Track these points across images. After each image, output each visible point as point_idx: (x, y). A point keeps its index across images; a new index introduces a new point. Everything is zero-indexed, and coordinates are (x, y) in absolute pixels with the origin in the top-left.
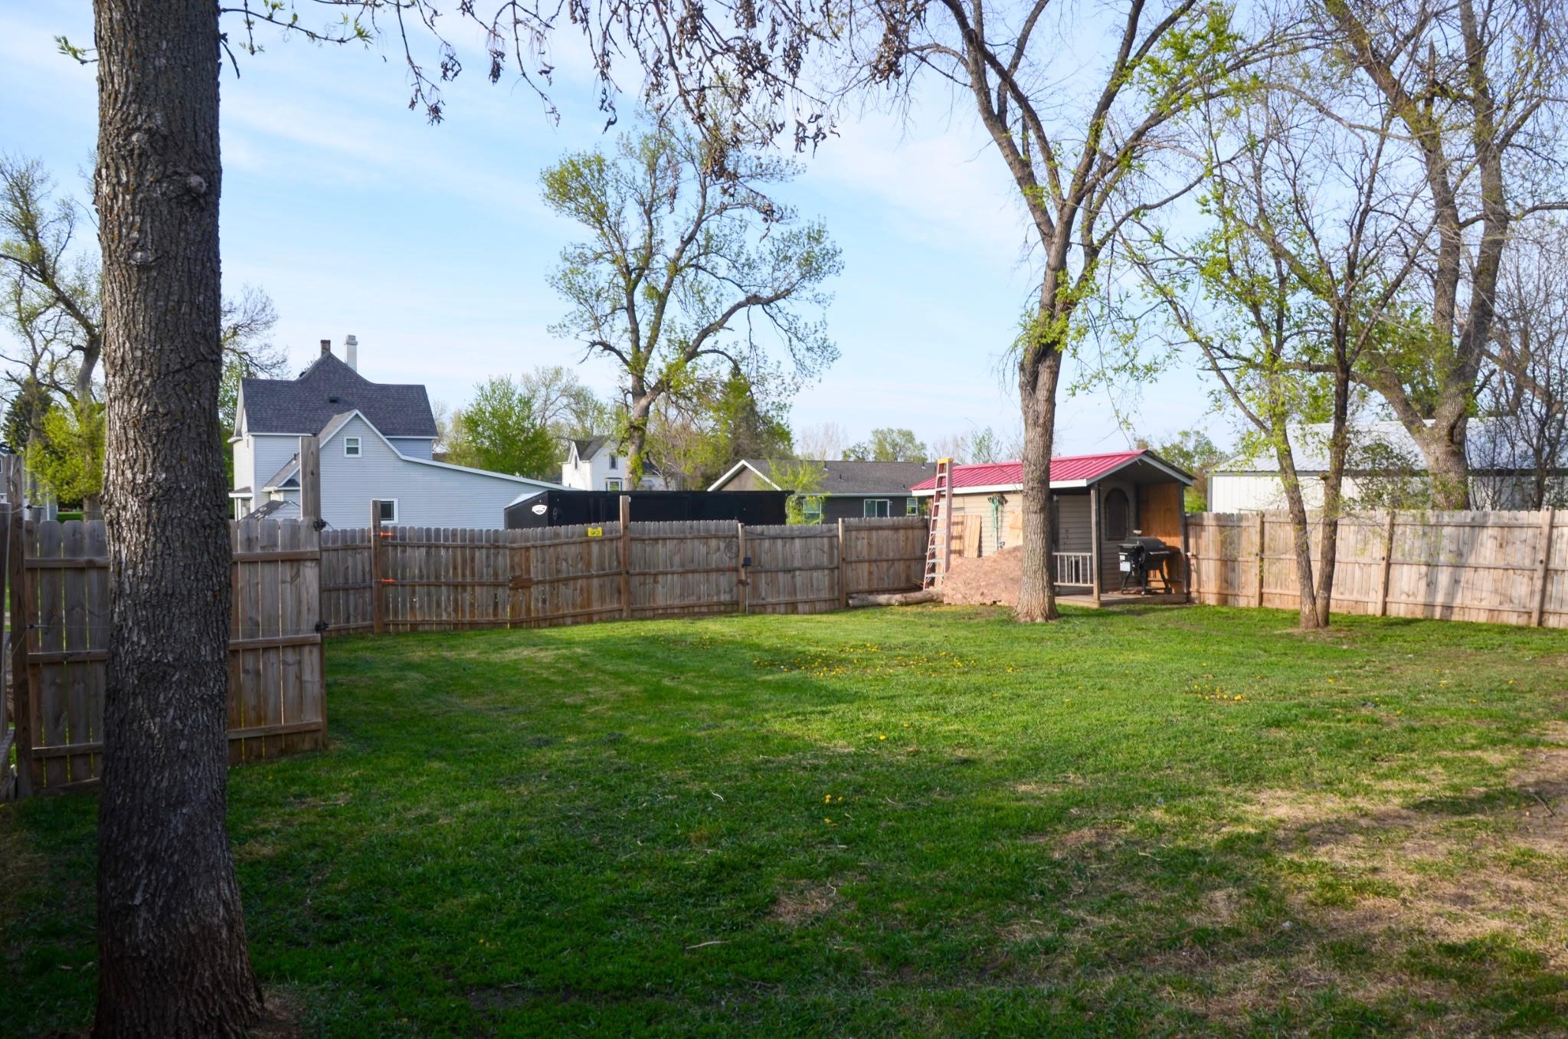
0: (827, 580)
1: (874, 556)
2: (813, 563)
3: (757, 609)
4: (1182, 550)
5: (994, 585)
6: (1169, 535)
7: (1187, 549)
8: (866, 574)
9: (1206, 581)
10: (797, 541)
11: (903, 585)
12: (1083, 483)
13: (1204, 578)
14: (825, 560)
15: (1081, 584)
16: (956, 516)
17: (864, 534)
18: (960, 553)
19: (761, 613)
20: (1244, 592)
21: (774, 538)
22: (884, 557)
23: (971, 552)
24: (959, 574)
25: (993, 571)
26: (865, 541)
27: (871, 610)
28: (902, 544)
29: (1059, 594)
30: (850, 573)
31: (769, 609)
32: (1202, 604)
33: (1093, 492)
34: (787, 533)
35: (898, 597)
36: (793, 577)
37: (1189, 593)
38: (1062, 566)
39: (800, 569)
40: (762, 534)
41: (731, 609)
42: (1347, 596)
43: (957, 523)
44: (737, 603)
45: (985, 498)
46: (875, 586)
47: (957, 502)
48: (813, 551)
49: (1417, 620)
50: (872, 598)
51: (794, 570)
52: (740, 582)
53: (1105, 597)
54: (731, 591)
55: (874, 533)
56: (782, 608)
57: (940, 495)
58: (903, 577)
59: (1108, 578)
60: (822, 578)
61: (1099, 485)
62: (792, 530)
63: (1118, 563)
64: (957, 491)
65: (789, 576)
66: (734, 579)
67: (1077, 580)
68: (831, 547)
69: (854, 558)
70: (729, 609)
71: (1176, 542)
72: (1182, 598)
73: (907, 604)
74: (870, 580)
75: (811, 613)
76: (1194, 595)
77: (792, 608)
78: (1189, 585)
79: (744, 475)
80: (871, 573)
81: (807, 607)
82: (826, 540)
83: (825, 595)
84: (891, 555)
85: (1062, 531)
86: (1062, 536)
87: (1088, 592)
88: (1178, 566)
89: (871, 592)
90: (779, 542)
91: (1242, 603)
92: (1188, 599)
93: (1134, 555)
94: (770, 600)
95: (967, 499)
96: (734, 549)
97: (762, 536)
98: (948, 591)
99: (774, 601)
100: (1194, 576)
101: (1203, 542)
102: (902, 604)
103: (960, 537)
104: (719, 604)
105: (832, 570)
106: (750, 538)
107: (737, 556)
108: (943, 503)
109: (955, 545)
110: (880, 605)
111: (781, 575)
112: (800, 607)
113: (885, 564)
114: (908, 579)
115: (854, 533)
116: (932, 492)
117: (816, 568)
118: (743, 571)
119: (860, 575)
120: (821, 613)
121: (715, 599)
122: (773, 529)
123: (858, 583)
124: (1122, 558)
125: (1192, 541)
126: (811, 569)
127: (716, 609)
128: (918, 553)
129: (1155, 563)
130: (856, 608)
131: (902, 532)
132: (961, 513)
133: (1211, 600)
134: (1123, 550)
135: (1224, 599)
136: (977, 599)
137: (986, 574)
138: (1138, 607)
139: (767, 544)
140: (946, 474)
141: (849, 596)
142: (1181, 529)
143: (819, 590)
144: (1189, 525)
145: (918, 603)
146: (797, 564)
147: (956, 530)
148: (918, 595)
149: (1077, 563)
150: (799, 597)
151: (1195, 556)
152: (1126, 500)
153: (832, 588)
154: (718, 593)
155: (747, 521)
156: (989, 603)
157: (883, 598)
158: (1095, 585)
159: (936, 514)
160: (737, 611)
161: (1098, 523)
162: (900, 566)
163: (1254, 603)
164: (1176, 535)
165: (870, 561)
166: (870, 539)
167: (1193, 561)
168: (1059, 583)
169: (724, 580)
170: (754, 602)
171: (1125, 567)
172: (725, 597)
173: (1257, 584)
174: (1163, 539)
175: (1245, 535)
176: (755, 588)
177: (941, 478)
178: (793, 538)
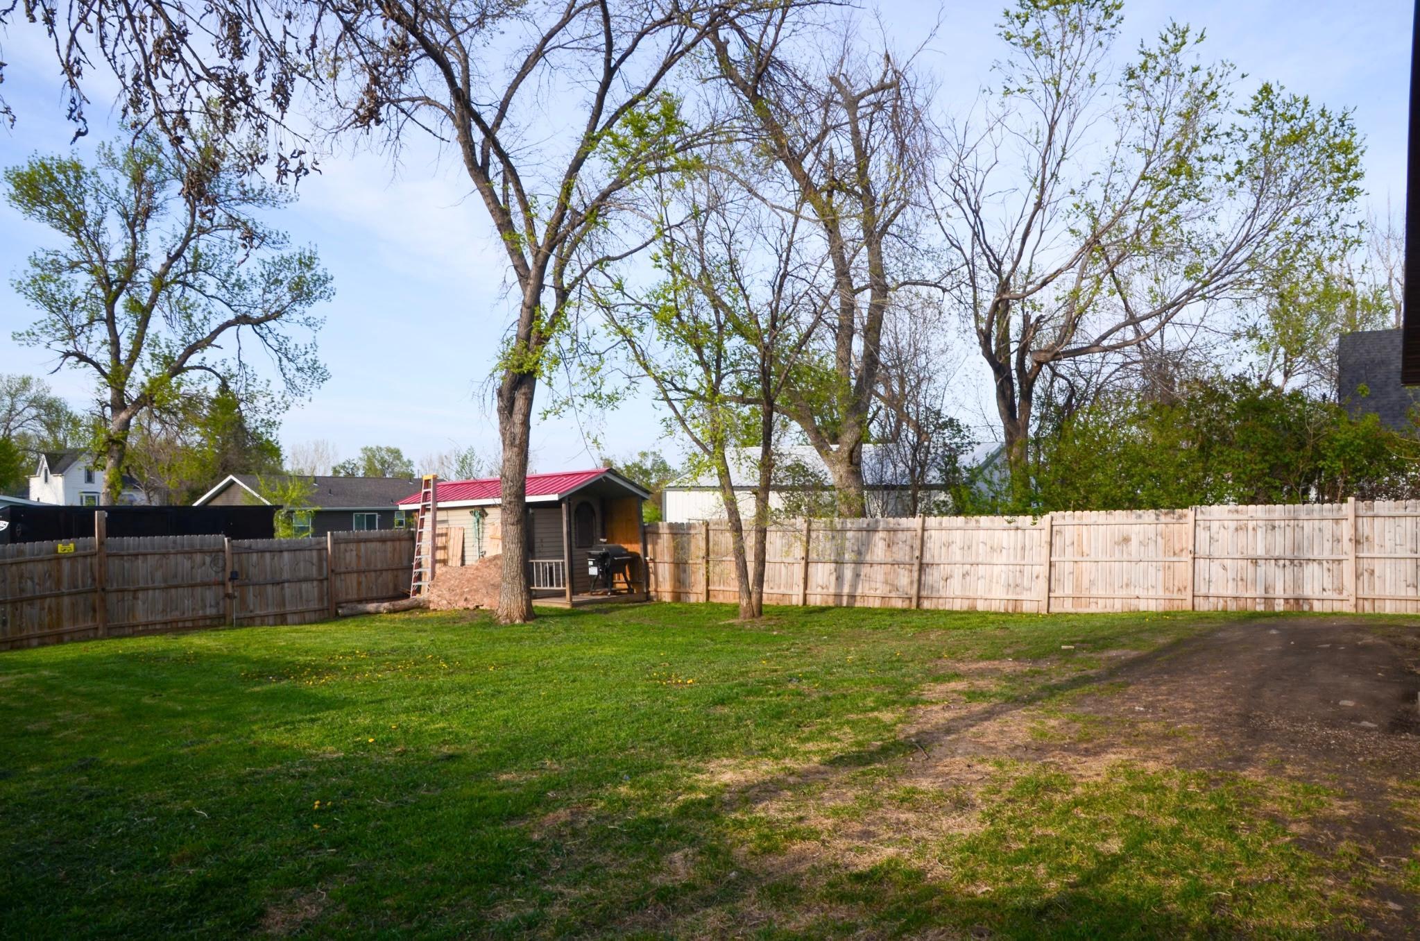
0: (316, 590)
1: (363, 566)
2: (302, 574)
3: (245, 622)
4: (642, 556)
5: (477, 591)
6: (631, 542)
7: (646, 554)
8: (355, 584)
9: (663, 582)
10: (286, 554)
11: (391, 593)
12: (555, 497)
13: (661, 579)
14: (314, 572)
15: (555, 588)
16: (440, 529)
17: (353, 546)
18: (445, 562)
19: (248, 625)
20: (694, 590)
21: (263, 551)
22: (372, 567)
23: (455, 562)
24: (444, 582)
25: (475, 579)
26: (354, 553)
27: (361, 619)
28: (389, 555)
29: (535, 598)
30: (338, 583)
31: (258, 621)
32: (660, 602)
33: (563, 505)
34: (276, 546)
35: (386, 605)
36: (282, 589)
37: (648, 592)
38: (538, 572)
39: (289, 581)
40: (250, 548)
41: (218, 622)
42: (776, 590)
43: (442, 535)
44: (224, 616)
45: (467, 512)
46: (364, 595)
47: (441, 516)
48: (302, 564)
49: (829, 608)
50: (361, 607)
51: (283, 582)
52: (228, 596)
53: (576, 599)
54: (218, 604)
55: (362, 545)
56: (271, 620)
57: (425, 509)
58: (391, 586)
59: (579, 581)
60: (311, 590)
61: (568, 499)
62: (280, 542)
63: (587, 568)
64: (440, 505)
65: (277, 588)
66: (222, 594)
67: (552, 584)
68: (320, 559)
69: (343, 569)
70: (215, 622)
71: (636, 548)
72: (643, 597)
73: (395, 611)
74: (359, 589)
75: (300, 624)
76: (653, 594)
77: (282, 619)
78: (648, 585)
79: (232, 489)
80: (359, 583)
81: (296, 618)
82: (315, 553)
83: (315, 605)
84: (379, 566)
85: (537, 540)
86: (537, 545)
87: (561, 594)
88: (639, 569)
89: (360, 601)
90: (268, 555)
91: (693, 599)
92: (648, 598)
93: (600, 561)
94: (258, 612)
95: (451, 513)
96: (221, 563)
97: (249, 550)
98: (434, 598)
99: (262, 613)
100: (652, 577)
101: (659, 548)
102: (390, 612)
103: (445, 548)
104: (205, 618)
105: (321, 581)
106: (237, 552)
107: (224, 570)
108: (428, 517)
109: (440, 555)
110: (369, 613)
111: (269, 588)
112: (289, 618)
113: (373, 574)
114: (396, 588)
115: (342, 546)
116: (418, 506)
117: (306, 580)
118: (230, 585)
119: (348, 586)
120: (311, 623)
121: (201, 613)
122: (261, 543)
123: (347, 594)
124: (591, 563)
125: (649, 547)
126: (300, 581)
127: (201, 623)
128: (405, 563)
129: (618, 566)
130: (345, 617)
131: (389, 544)
132: (445, 526)
133: (667, 598)
134: (591, 556)
135: (677, 596)
136: (461, 604)
137: (468, 581)
138: (605, 606)
139: (254, 557)
140: (431, 490)
141: (338, 605)
142: (641, 537)
143: (308, 601)
144: (647, 533)
145: (406, 610)
146: (286, 576)
147: (440, 541)
148: (405, 603)
149: (551, 568)
150: (288, 608)
151: (653, 560)
152: (593, 512)
153: (321, 599)
154: (203, 607)
155: (233, 535)
156: (471, 607)
157: (371, 607)
158: (567, 588)
159: (422, 527)
160: (224, 624)
161: (569, 533)
162: (388, 577)
163: (702, 599)
164: (636, 542)
165: (359, 572)
166: (358, 550)
167: (651, 565)
168: (536, 588)
169: (210, 595)
170: (242, 615)
171: (593, 571)
172: (210, 611)
173: (704, 583)
174: (625, 546)
175: (693, 542)
176: (243, 601)
177: (426, 493)
178: (281, 551)
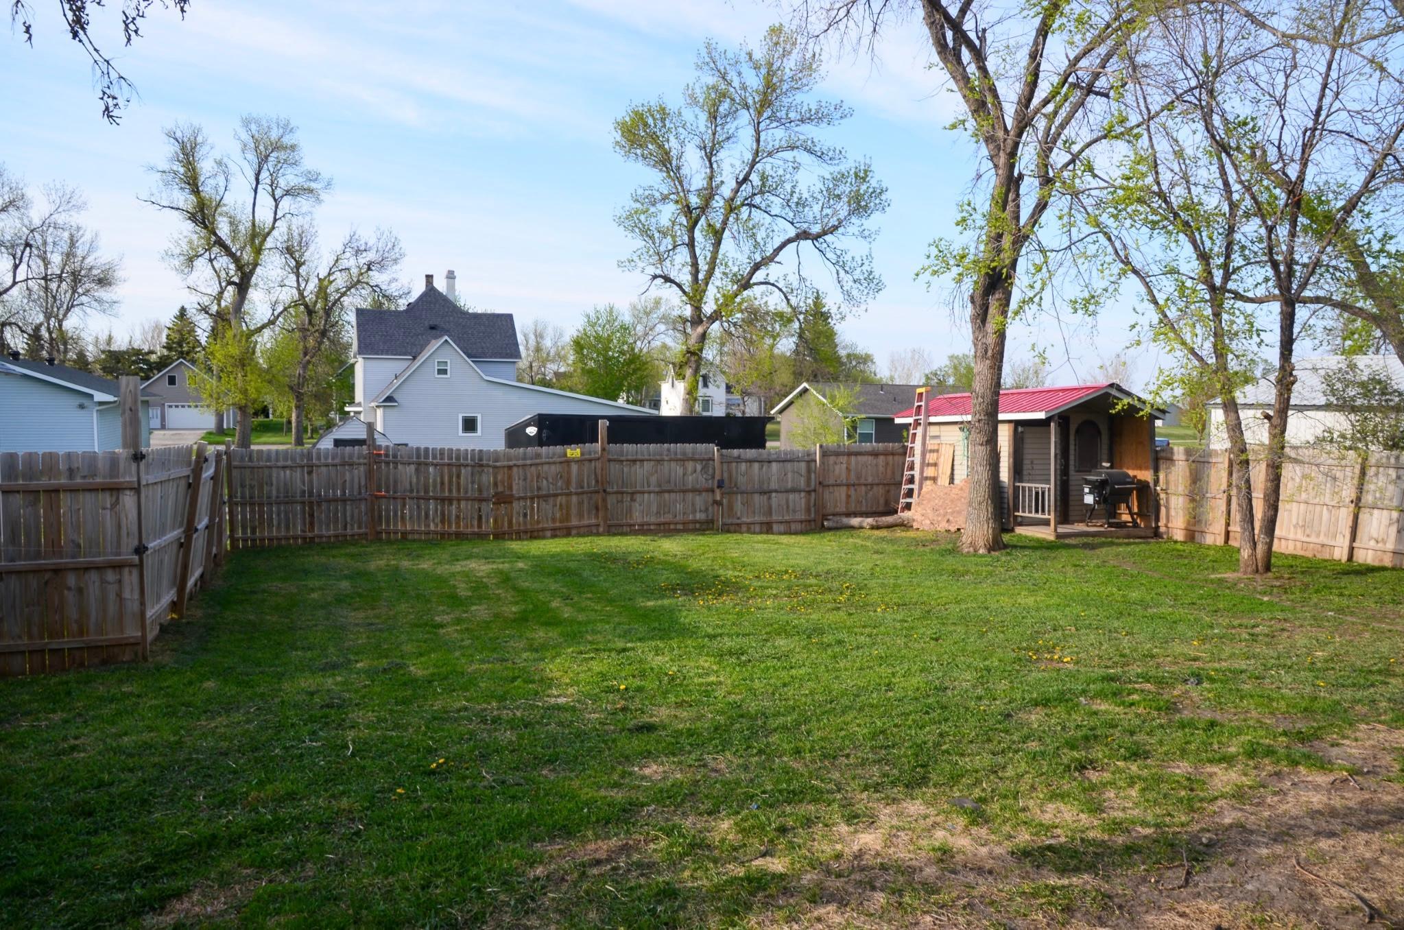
0: (803, 501)
1: (853, 479)
2: (789, 485)
3: (732, 528)
4: (1152, 485)
5: (959, 512)
6: (1140, 468)
7: (1157, 482)
8: (844, 496)
9: (1175, 519)
10: (774, 465)
11: (881, 509)
12: (1041, 415)
13: (1173, 513)
14: (802, 483)
15: (1040, 516)
16: (931, 444)
17: (844, 459)
18: (934, 479)
19: (735, 532)
20: (1211, 530)
21: (751, 461)
22: (862, 481)
23: (944, 480)
24: (929, 501)
25: (959, 499)
26: (844, 466)
27: (842, 532)
28: (881, 469)
29: (1021, 524)
30: (827, 496)
31: (744, 528)
32: (1170, 539)
33: (1052, 424)
34: (765, 457)
35: (870, 520)
36: (769, 498)
37: (1157, 527)
38: (1024, 496)
39: (776, 491)
40: (739, 457)
41: (705, 527)
42: (1313, 539)
43: (932, 451)
44: (712, 521)
45: (956, 428)
46: (852, 508)
47: (933, 430)
48: (790, 475)
49: (1384, 569)
50: (845, 520)
51: (771, 492)
52: (715, 502)
53: (1062, 529)
54: (707, 510)
55: (853, 458)
56: (757, 528)
57: (917, 423)
58: (882, 501)
59: (1066, 509)
60: (798, 500)
61: (1063, 419)
62: (769, 454)
63: (1082, 497)
64: (932, 419)
65: (766, 497)
66: (710, 500)
67: (1037, 511)
68: (809, 471)
69: (831, 482)
70: (704, 527)
71: (1146, 475)
72: (1150, 533)
73: (878, 528)
74: (847, 503)
75: (785, 533)
76: (1162, 529)
77: (767, 528)
78: (1157, 519)
79: (805, 396)
80: (848, 496)
81: (782, 528)
82: (803, 465)
83: (801, 516)
84: (870, 480)
85: (1026, 462)
86: (1025, 467)
87: (1046, 523)
88: (1149, 500)
89: (848, 515)
90: (756, 465)
91: (1209, 540)
92: (1156, 534)
93: (1097, 488)
94: (745, 519)
95: (943, 428)
96: (711, 471)
97: (739, 460)
98: (918, 517)
99: (749, 521)
100: (1163, 510)
101: (1172, 478)
102: (873, 528)
103: (935, 465)
104: (695, 522)
105: (809, 492)
106: (725, 461)
107: (713, 477)
108: (920, 431)
109: (930, 472)
110: (853, 528)
111: (756, 497)
112: (775, 527)
113: (863, 488)
114: (887, 503)
115: (832, 459)
116: (910, 420)
117: (793, 490)
118: (718, 492)
119: (837, 498)
120: (796, 533)
121: (691, 517)
122: (751, 453)
123: (836, 506)
124: (1087, 490)
125: (1162, 476)
126: (787, 491)
127: (691, 526)
128: (897, 478)
129: (1123, 496)
130: (830, 529)
131: (881, 458)
132: (936, 441)
133: (1179, 535)
134: (1088, 482)
135: (1191, 535)
136: (943, 526)
137: (952, 501)
138: (1097, 540)
139: (743, 466)
140: (923, 403)
141: (825, 517)
142: (1151, 464)
143: (794, 511)
144: (1159, 458)
145: (889, 527)
146: (774, 486)
147: (931, 458)
148: (889, 519)
149: (1037, 493)
150: (775, 518)
151: (1165, 491)
152: (1099, 433)
153: (808, 510)
154: (694, 512)
155: (724, 445)
156: (953, 529)
157: (855, 521)
158: (1052, 517)
159: (913, 442)
160: (712, 529)
161: (1056, 455)
162: (880, 491)
163: (1220, 541)
164: (1147, 468)
165: (848, 485)
166: (848, 463)
167: (1163, 496)
168: (1020, 514)
169: (699, 500)
170: (729, 521)
171: (1089, 499)
172: (700, 516)
173: (1223, 522)
174: (1131, 473)
175: (1213, 471)
176: (731, 507)
177: (919, 407)
178: (770, 462)
